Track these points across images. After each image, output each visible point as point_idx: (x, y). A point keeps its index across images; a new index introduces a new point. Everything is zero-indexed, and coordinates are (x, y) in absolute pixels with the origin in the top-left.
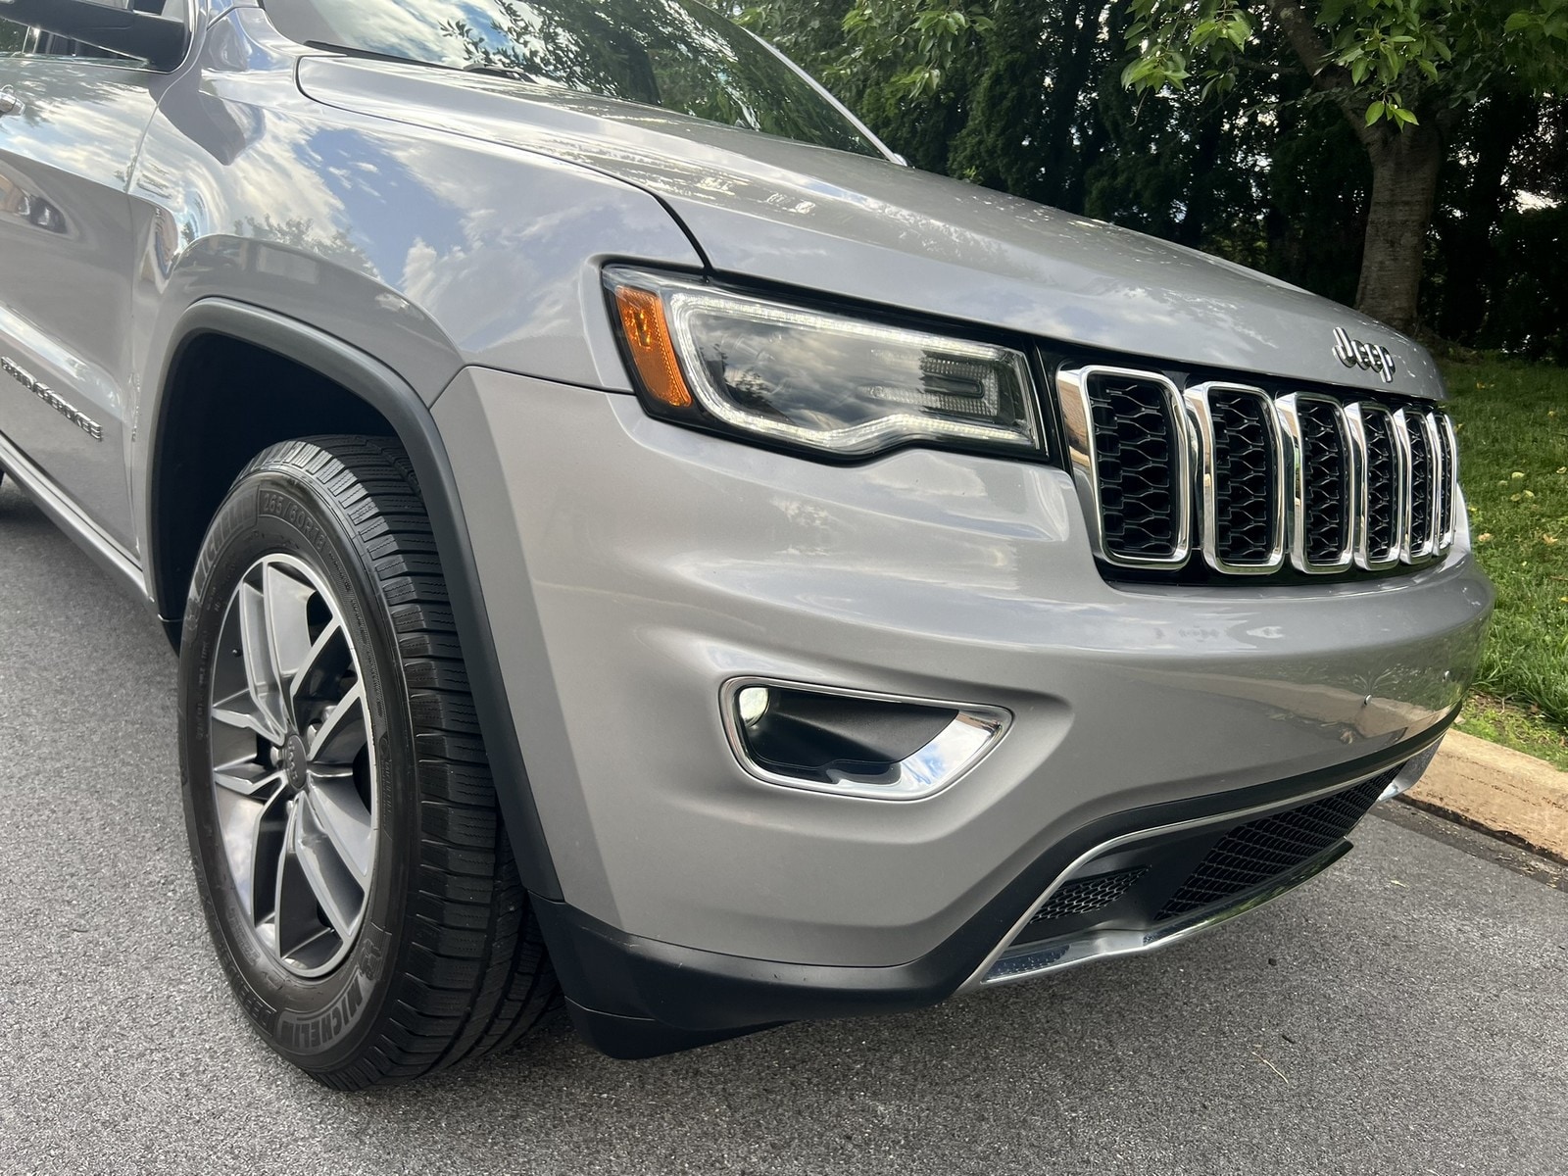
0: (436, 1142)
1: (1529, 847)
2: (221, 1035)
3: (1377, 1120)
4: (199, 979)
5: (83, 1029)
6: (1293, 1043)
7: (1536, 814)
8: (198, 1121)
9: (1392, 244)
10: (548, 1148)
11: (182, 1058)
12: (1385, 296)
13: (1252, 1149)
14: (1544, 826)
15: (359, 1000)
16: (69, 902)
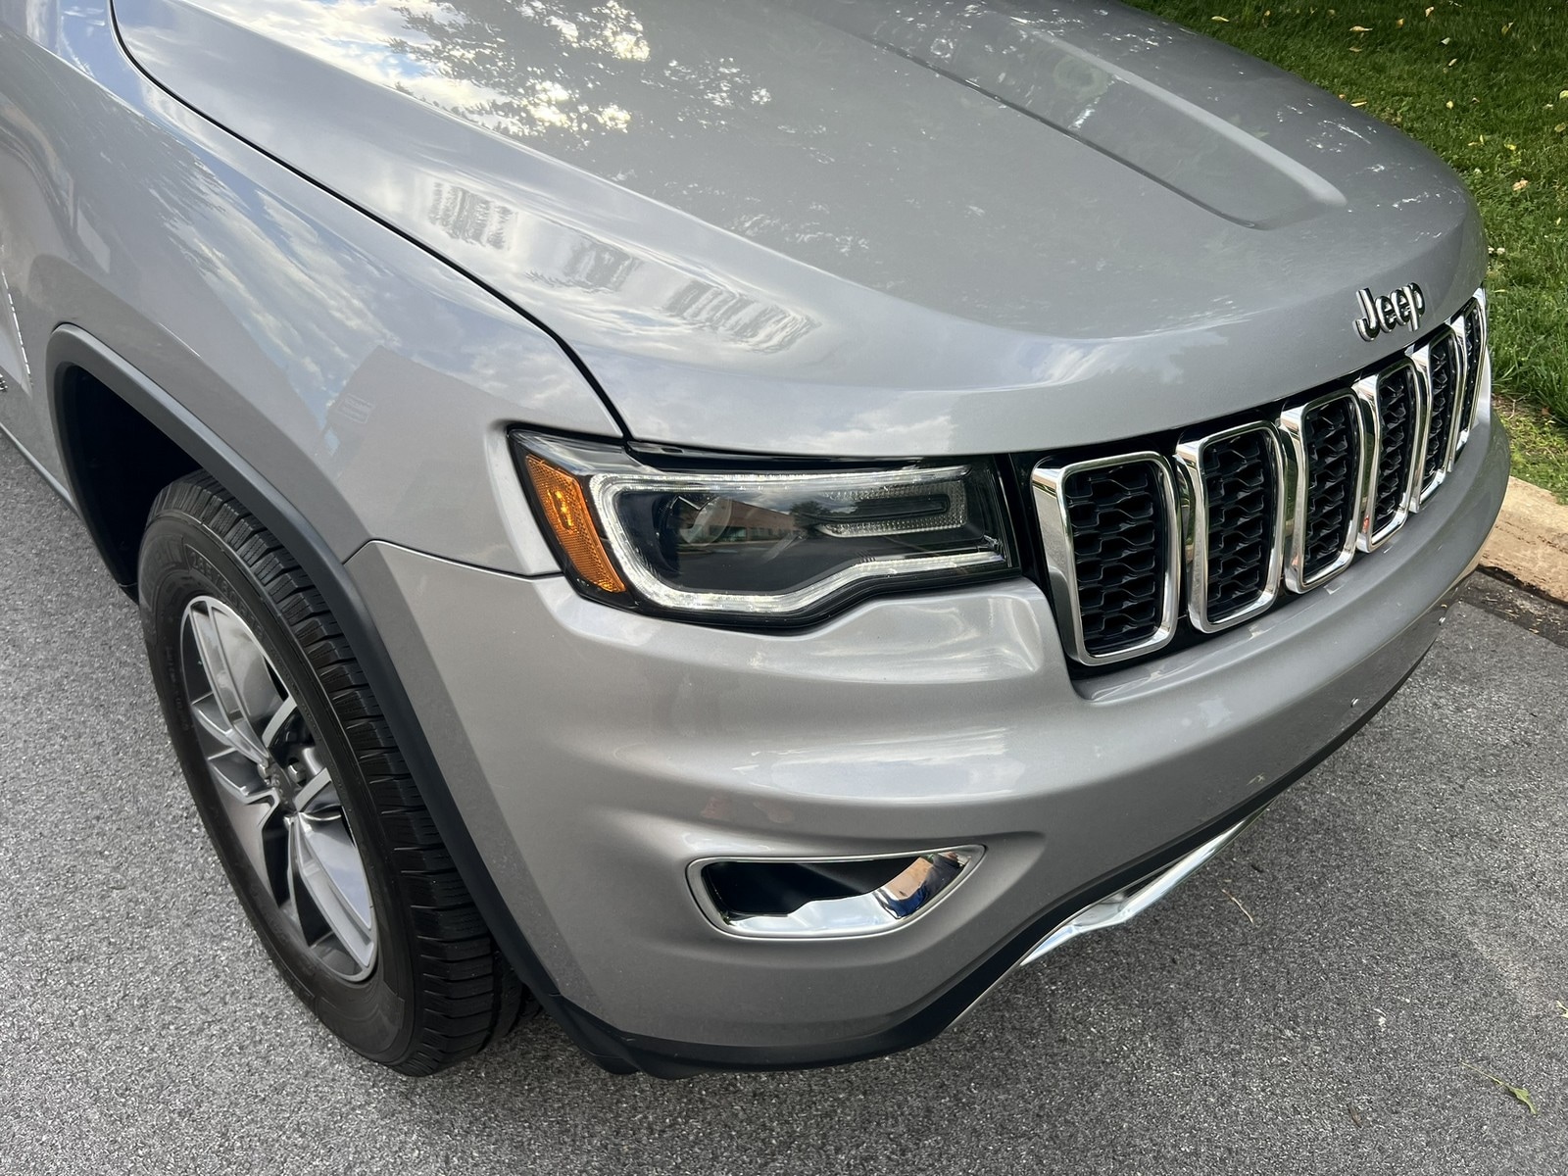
0: (478, 1096)
1: (1517, 584)
2: (270, 996)
4: (239, 931)
5: (142, 1006)
6: (1261, 872)
7: (1529, 552)
8: (264, 1099)
10: (579, 1089)
11: (238, 1028)
14: (1535, 564)
16: (101, 853)
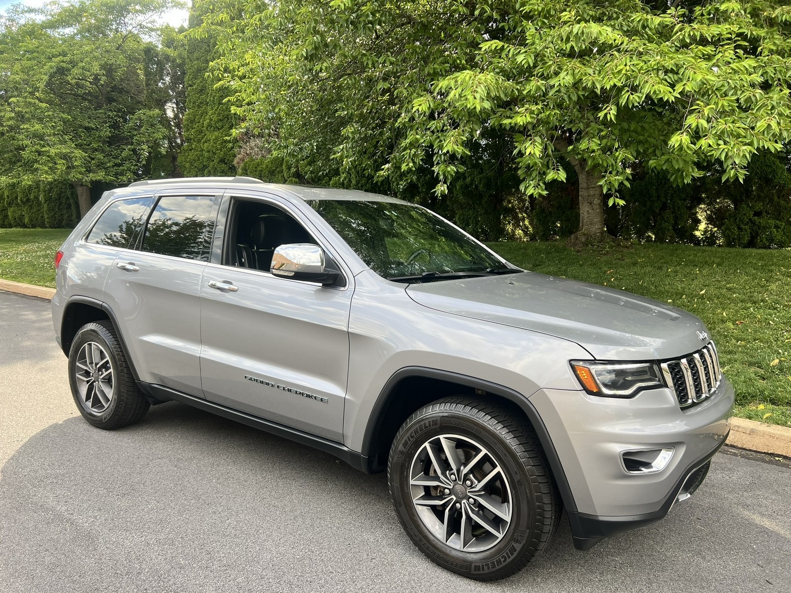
3: (733, 535)
9: (591, 204)
12: (591, 224)
13: (709, 549)
15: (515, 550)
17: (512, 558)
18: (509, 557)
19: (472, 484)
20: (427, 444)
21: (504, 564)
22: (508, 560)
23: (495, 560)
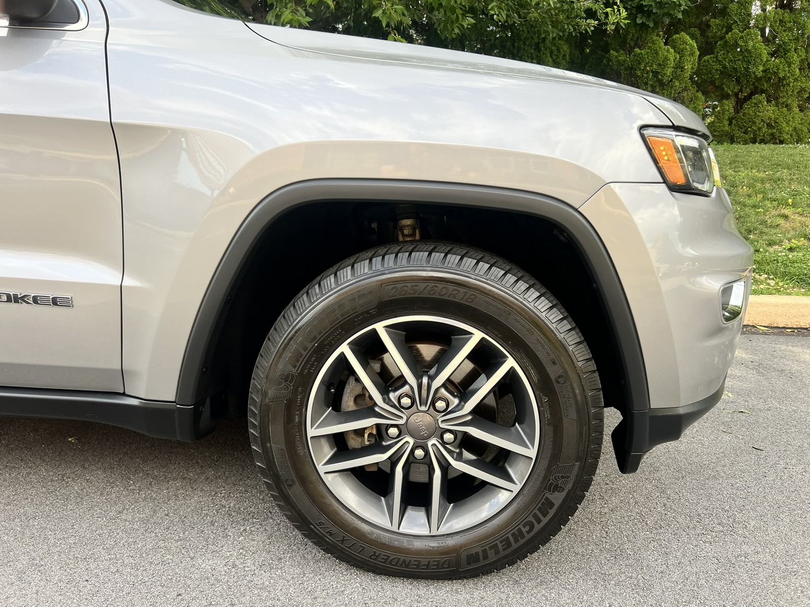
15: (552, 506)
17: (545, 520)
18: (539, 521)
19: (448, 406)
20: (344, 348)
21: (528, 537)
22: (537, 527)
23: (509, 535)
